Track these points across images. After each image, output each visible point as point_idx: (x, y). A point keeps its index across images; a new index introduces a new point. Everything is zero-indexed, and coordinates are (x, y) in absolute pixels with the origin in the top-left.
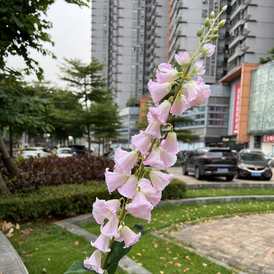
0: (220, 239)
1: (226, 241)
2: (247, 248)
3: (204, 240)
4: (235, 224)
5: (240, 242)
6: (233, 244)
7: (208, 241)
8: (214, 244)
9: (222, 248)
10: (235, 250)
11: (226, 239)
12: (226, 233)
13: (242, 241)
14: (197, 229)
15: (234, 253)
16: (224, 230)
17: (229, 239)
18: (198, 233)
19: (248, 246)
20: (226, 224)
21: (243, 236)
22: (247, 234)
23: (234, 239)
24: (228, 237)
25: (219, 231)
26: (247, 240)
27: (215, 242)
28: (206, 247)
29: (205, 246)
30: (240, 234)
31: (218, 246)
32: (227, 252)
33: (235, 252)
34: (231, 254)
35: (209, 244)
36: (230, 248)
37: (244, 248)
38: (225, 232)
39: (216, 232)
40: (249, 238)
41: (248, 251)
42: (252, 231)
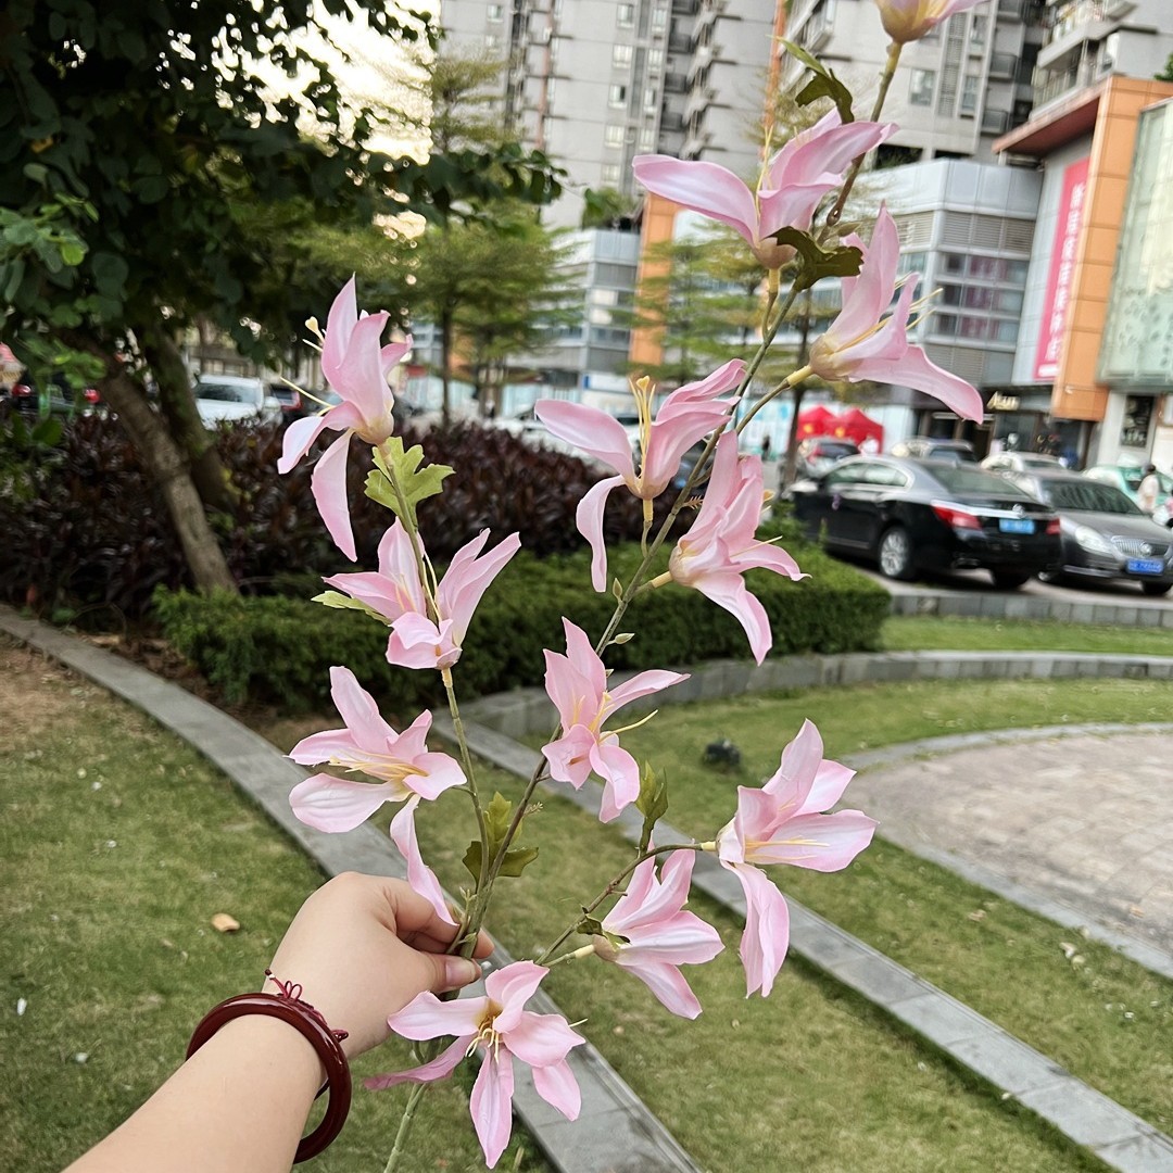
0: (1038, 819)
1: (1063, 829)
2: (1146, 860)
3: (979, 819)
4: (1084, 766)
5: (1118, 839)
6: (1094, 842)
7: (995, 825)
8: (1021, 840)
9: (1055, 855)
10: (1105, 869)
11: (1061, 821)
12: (1057, 800)
13: (1122, 836)
14: (940, 776)
15: (1103, 878)
16: (1048, 787)
17: (1076, 826)
18: (953, 794)
19: (1148, 853)
20: (1048, 765)
21: (1124, 816)
22: (1138, 808)
23: (1092, 826)
24: (1068, 815)
25: (1028, 788)
26: (1142, 832)
27: (1022, 831)
28: (992, 849)
29: (988, 843)
30: (1110, 806)
31: (1037, 847)
32: (1074, 870)
33: (1105, 873)
34: (1092, 879)
35: (1000, 837)
36: (1083, 859)
37: (1135, 861)
38: (1052, 794)
39: (1016, 792)
40: (1150, 825)
41: (1153, 873)
42: (1154, 797)
